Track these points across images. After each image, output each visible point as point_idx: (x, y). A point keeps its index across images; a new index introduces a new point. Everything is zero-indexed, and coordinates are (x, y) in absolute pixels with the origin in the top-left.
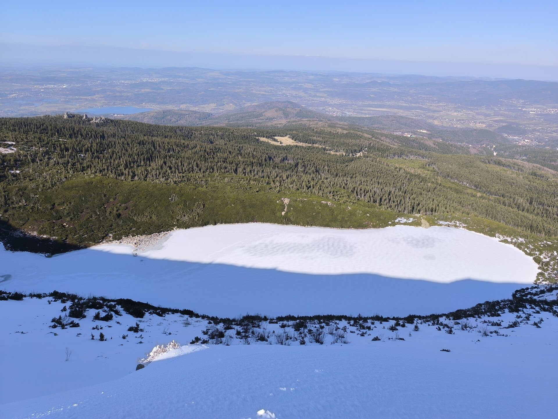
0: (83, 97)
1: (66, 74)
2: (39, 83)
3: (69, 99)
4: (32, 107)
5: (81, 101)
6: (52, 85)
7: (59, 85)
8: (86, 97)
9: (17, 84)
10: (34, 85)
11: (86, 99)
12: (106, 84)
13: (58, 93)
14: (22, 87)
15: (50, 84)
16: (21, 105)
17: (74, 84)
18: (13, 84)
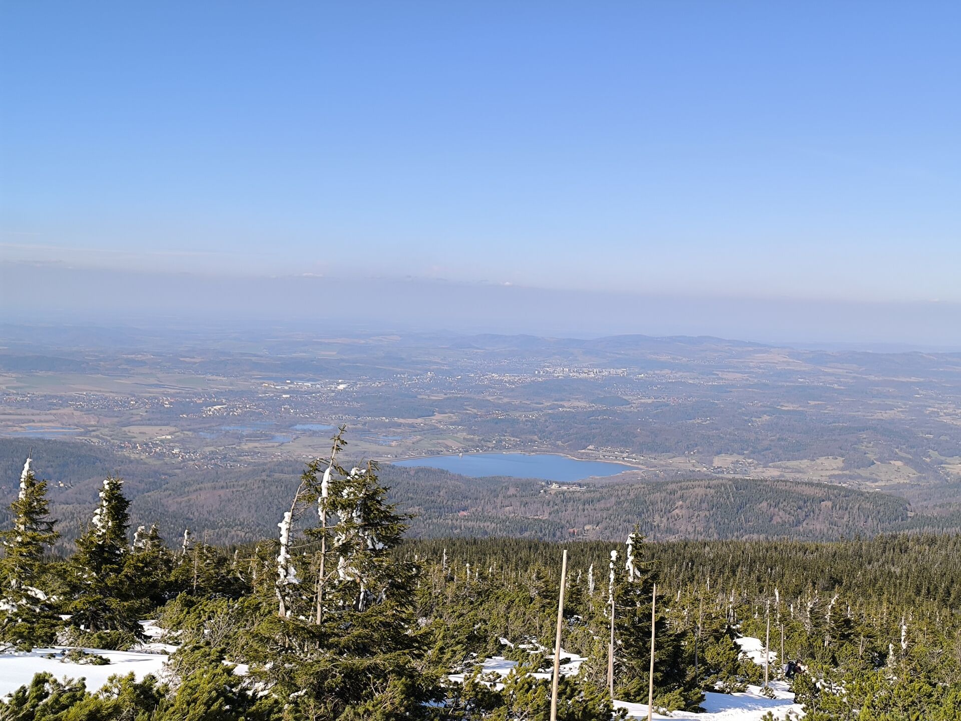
0: (401, 421)
1: (335, 353)
2: (274, 375)
3: (365, 424)
4: (273, 447)
5: (399, 430)
6: (308, 381)
7: (325, 384)
8: (410, 421)
9: (219, 378)
10: (261, 381)
11: (412, 426)
12: (451, 383)
13: (330, 404)
14: (231, 384)
15: (301, 379)
16: (240, 438)
17: (364, 380)
18: (209, 377)
